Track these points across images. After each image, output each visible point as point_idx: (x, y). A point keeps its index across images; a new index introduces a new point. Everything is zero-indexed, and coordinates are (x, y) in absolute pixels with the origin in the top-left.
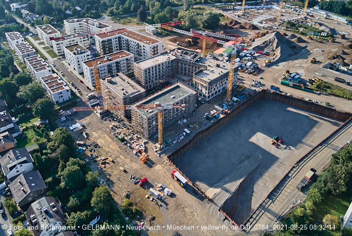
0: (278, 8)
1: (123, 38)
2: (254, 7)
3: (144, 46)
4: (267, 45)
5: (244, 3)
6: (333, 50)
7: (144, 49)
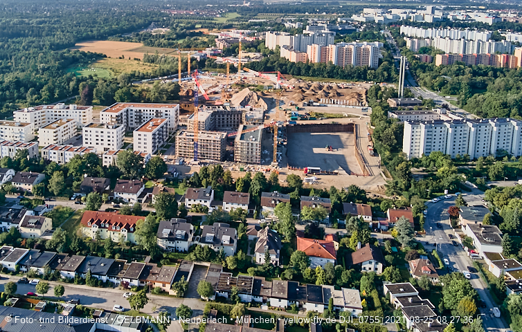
0: (207, 77)
1: (132, 110)
2: (183, 79)
3: (166, 111)
4: (249, 100)
5: (180, 74)
6: (294, 96)
7: (166, 115)
